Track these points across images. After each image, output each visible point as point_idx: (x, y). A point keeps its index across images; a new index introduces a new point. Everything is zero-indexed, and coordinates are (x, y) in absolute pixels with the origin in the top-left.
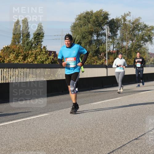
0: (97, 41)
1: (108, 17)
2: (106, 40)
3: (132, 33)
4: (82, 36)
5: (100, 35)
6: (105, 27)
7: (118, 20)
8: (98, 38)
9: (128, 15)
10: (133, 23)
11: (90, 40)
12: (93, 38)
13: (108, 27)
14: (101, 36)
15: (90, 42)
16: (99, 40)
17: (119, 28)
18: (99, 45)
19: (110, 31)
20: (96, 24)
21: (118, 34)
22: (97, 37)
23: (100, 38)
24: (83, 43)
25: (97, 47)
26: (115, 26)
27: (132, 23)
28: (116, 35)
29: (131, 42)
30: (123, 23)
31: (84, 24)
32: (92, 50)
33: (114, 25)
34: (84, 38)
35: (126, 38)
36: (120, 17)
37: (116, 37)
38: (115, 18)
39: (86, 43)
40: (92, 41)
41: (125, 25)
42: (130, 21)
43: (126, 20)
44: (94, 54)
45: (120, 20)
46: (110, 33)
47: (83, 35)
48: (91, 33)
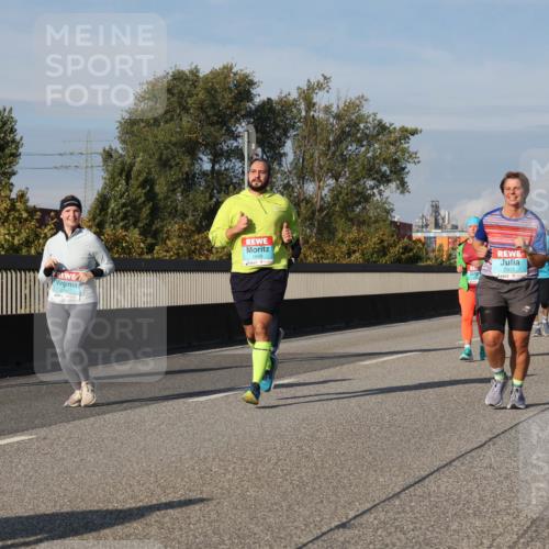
0: (213, 178)
1: (253, 92)
2: (243, 172)
3: (334, 153)
4: (160, 159)
5: (221, 155)
6: (240, 129)
7: (286, 105)
8: (217, 167)
9: (320, 86)
10: (338, 117)
11: (187, 173)
12: (197, 166)
13: (252, 129)
14: (228, 159)
15: (187, 179)
16: (219, 173)
17: (292, 133)
18: (219, 192)
19: (260, 143)
20: (208, 117)
21: (285, 154)
22: (214, 162)
23: (223, 165)
24: (162, 180)
25: (211, 198)
26: (277, 127)
27: (334, 117)
28: (279, 157)
29: (331, 182)
30: (303, 114)
31: (168, 116)
32: (195, 210)
33: (272, 122)
34: (165, 164)
35: (316, 170)
36: (294, 95)
37: (280, 164)
38: (274, 97)
39: (173, 183)
40: (194, 176)
41: (312, 123)
42: (327, 109)
43: (314, 104)
44: (201, 222)
45: (294, 103)
46: (259, 150)
47: (161, 154)
48: (191, 149)
